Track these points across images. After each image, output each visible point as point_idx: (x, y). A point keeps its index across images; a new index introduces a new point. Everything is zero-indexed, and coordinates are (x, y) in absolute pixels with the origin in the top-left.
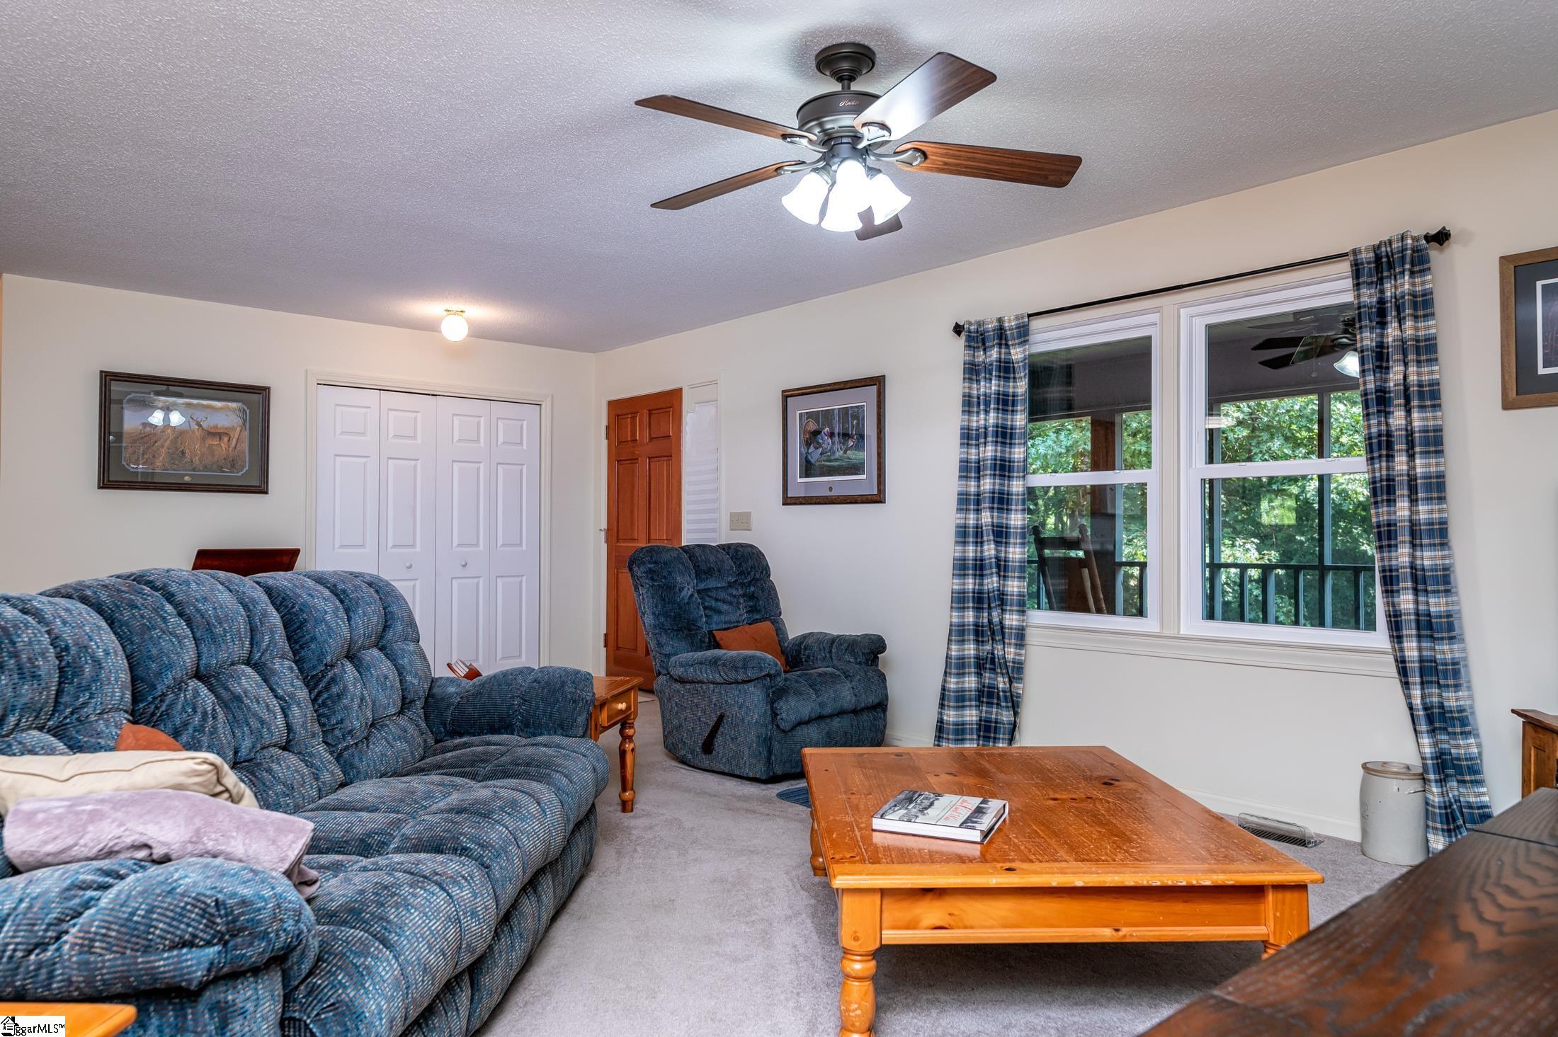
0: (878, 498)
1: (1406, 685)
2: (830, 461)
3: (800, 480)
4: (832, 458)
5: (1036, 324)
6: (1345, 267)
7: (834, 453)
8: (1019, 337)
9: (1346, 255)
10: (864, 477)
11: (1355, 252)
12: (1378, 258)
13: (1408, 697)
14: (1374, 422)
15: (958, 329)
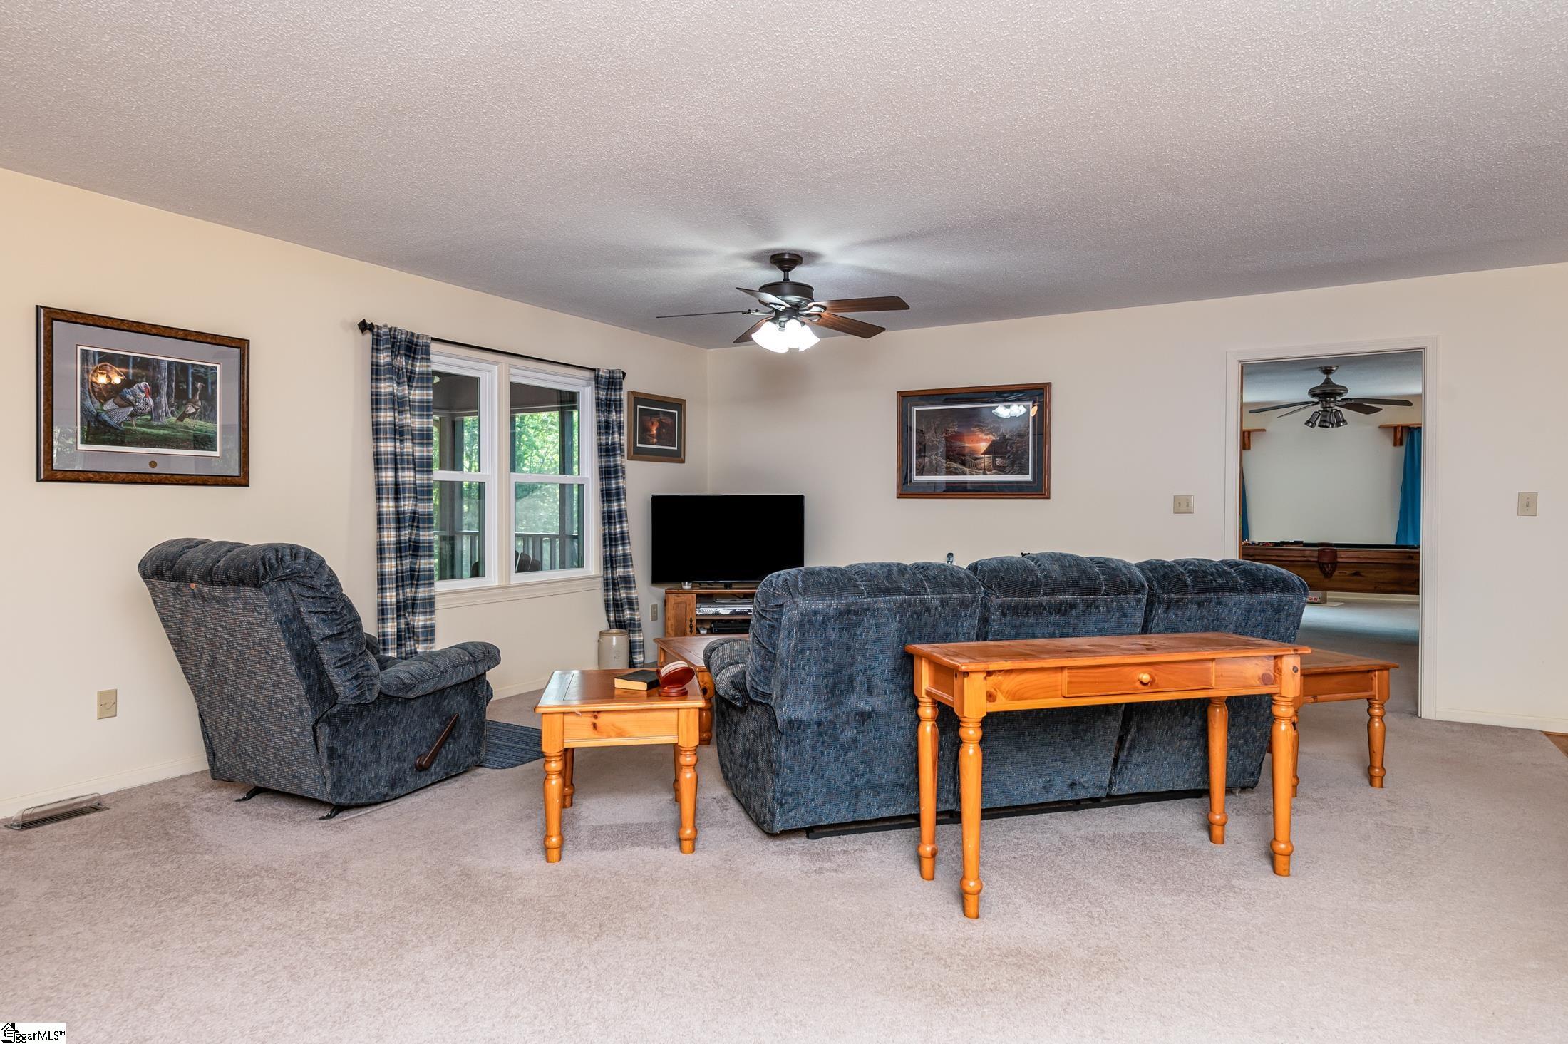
0: (242, 480)
1: (608, 611)
2: (152, 427)
3: (76, 447)
4: (155, 423)
6: (593, 374)
7: (159, 417)
9: (594, 370)
10: (216, 454)
11: (598, 370)
12: (610, 378)
13: (608, 616)
14: (602, 459)
15: (364, 326)
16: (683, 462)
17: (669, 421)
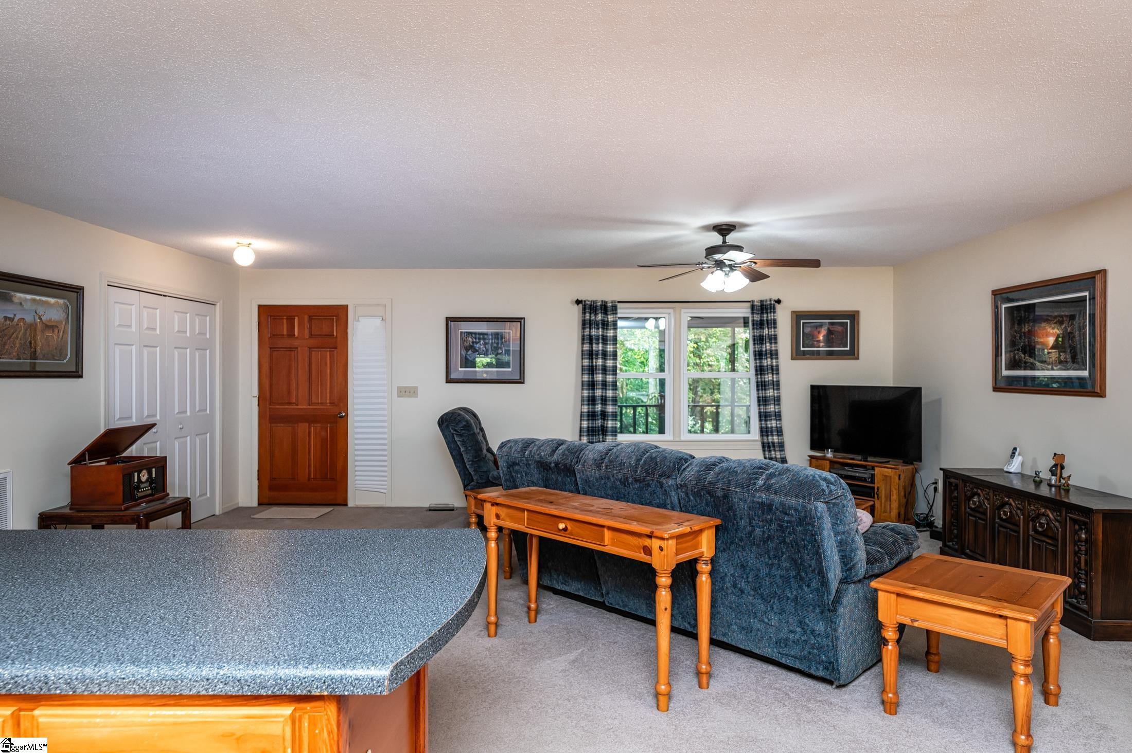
3: (460, 369)
5: (619, 305)
6: (749, 305)
8: (613, 311)
9: (749, 302)
10: (510, 369)
11: (753, 301)
12: (762, 305)
14: (758, 361)
15: (578, 302)
16: (857, 358)
17: (839, 328)
